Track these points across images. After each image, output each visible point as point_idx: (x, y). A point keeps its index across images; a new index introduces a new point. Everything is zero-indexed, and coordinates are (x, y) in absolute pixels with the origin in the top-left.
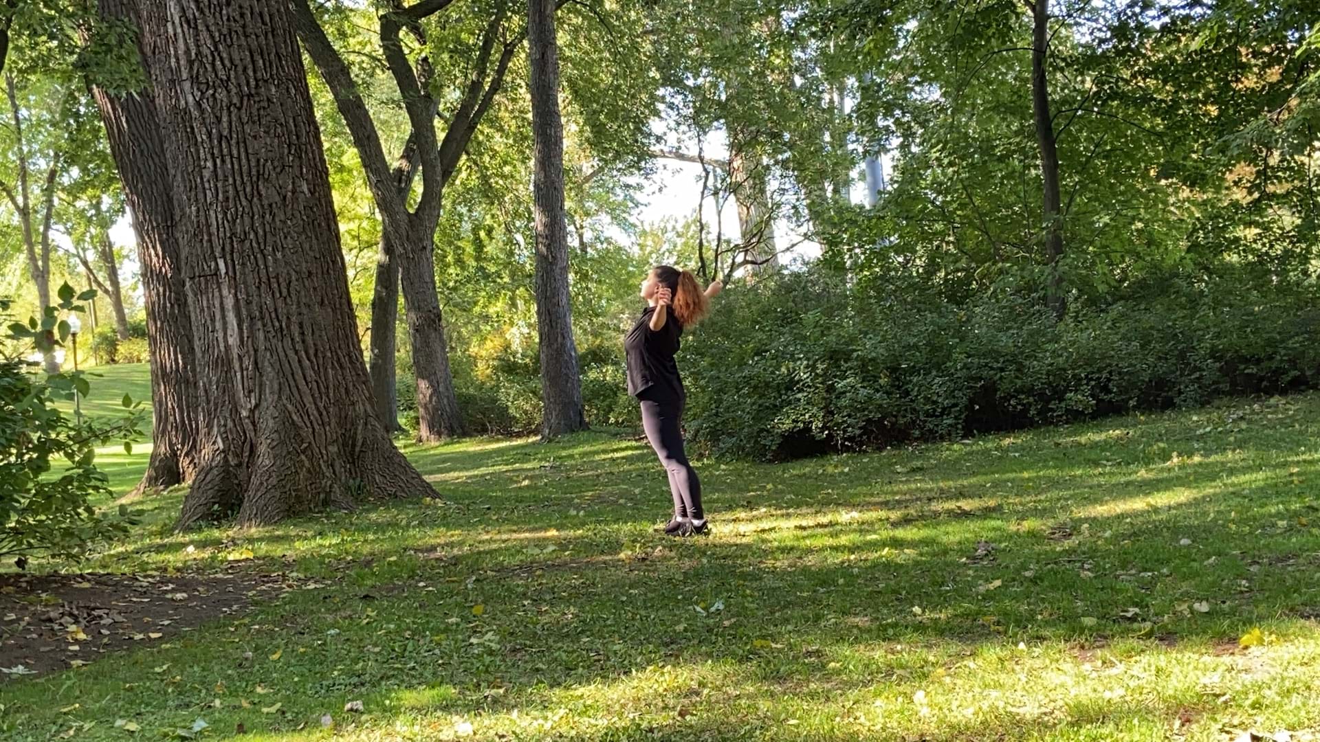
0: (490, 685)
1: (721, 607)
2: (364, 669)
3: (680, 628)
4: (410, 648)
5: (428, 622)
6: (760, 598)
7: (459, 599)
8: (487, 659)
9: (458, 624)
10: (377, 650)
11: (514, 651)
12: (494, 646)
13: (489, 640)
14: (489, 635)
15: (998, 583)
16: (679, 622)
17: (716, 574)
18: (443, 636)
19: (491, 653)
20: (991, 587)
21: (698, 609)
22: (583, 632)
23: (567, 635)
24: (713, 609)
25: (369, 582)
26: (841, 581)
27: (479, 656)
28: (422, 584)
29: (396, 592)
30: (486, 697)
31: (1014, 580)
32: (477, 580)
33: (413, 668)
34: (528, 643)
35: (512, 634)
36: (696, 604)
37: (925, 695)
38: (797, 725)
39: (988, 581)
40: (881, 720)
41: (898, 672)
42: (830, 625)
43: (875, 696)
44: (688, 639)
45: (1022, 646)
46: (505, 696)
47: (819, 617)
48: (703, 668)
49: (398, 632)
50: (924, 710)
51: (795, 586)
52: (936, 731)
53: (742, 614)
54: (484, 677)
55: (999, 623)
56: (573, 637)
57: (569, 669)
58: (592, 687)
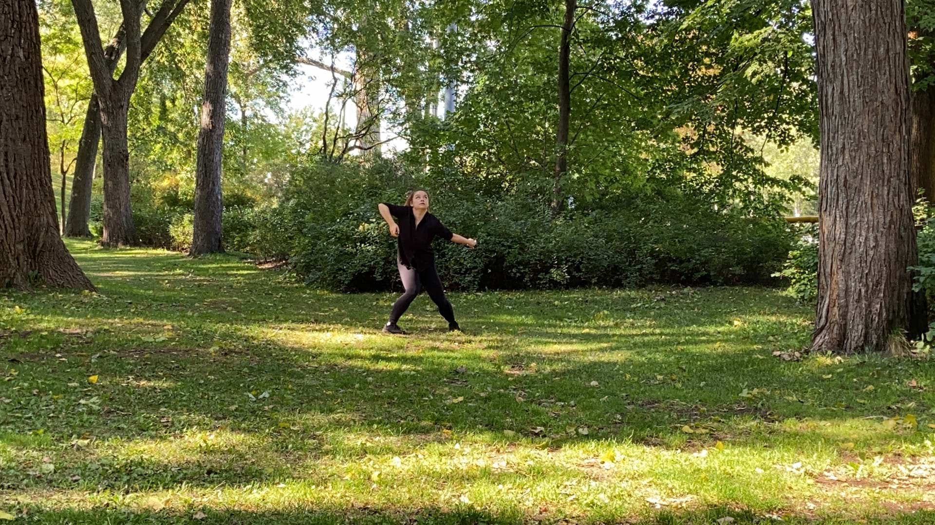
0: (79, 437)
1: (267, 395)
3: (233, 408)
4: (32, 402)
5: (53, 384)
6: (297, 392)
7: (83, 369)
8: (85, 417)
9: (75, 388)
10: (8, 401)
11: (110, 412)
12: (96, 407)
13: (94, 403)
14: (94, 399)
15: (461, 399)
16: (233, 404)
17: (273, 370)
18: (61, 396)
19: (91, 412)
20: (455, 401)
21: (250, 395)
22: (163, 403)
23: (151, 405)
24: (261, 397)
25: (20, 350)
26: (357, 386)
27: (81, 413)
28: (58, 355)
29: (37, 359)
30: (73, 446)
31: (473, 398)
32: (100, 357)
33: (30, 418)
34: (121, 407)
35: (111, 400)
36: (250, 391)
37: (380, 475)
38: (284, 489)
39: (455, 397)
40: (343, 490)
41: (368, 456)
42: (337, 416)
43: (347, 472)
44: (236, 417)
45: (457, 446)
46: (88, 445)
47: (331, 411)
48: (237, 438)
49: (29, 389)
50: (375, 486)
51: (324, 385)
52: (376, 500)
53: (279, 402)
54: (78, 429)
55: (450, 428)
56: (155, 407)
57: (142, 430)
58: (153, 445)
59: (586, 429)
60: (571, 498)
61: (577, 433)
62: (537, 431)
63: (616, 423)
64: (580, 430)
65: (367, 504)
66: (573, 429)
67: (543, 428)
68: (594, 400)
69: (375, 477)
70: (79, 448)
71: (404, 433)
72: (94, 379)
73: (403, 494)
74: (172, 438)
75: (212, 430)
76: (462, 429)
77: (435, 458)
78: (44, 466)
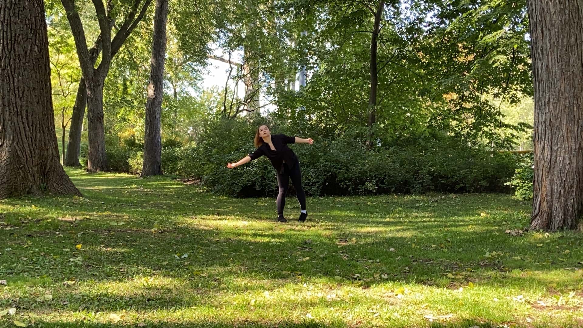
0: (68, 280)
1: (187, 256)
2: (15, 267)
3: (165, 263)
4: (40, 260)
5: (54, 250)
6: (205, 254)
7: (73, 241)
8: (73, 268)
9: (67, 252)
10: (25, 259)
11: (88, 266)
12: (80, 263)
13: (79, 261)
14: (79, 258)
15: (308, 258)
16: (165, 261)
17: (191, 242)
18: (58, 256)
19: (76, 265)
20: (304, 259)
21: (176, 256)
22: (122, 261)
23: (114, 262)
24: (183, 257)
25: (34, 230)
26: (243, 251)
27: (71, 266)
28: (57, 233)
29: (44, 235)
30: (64, 284)
31: (315, 258)
32: (84, 234)
33: (39, 269)
34: (95, 263)
35: (90, 258)
36: (176, 254)
37: (255, 302)
38: (195, 309)
39: (304, 257)
40: (232, 310)
41: (249, 291)
42: (229, 268)
43: (235, 300)
44: (167, 269)
45: (305, 285)
46: (74, 284)
47: (226, 265)
48: (167, 281)
49: (39, 253)
50: (252, 308)
51: (222, 251)
52: (253, 317)
53: (194, 260)
54: (68, 275)
55: (301, 275)
56: (117, 263)
57: (108, 276)
58: (114, 285)
59: (386, 275)
60: (376, 315)
61: (381, 278)
62: (355, 277)
63: (405, 272)
64: (383, 276)
65: (247, 318)
66: (378, 275)
67: (359, 275)
68: (392, 259)
69: (252, 303)
70: (68, 286)
71: (272, 278)
72: (79, 246)
73: (271, 313)
74: (126, 280)
75: (151, 276)
76: (308, 275)
77: (291, 292)
78: (46, 296)
